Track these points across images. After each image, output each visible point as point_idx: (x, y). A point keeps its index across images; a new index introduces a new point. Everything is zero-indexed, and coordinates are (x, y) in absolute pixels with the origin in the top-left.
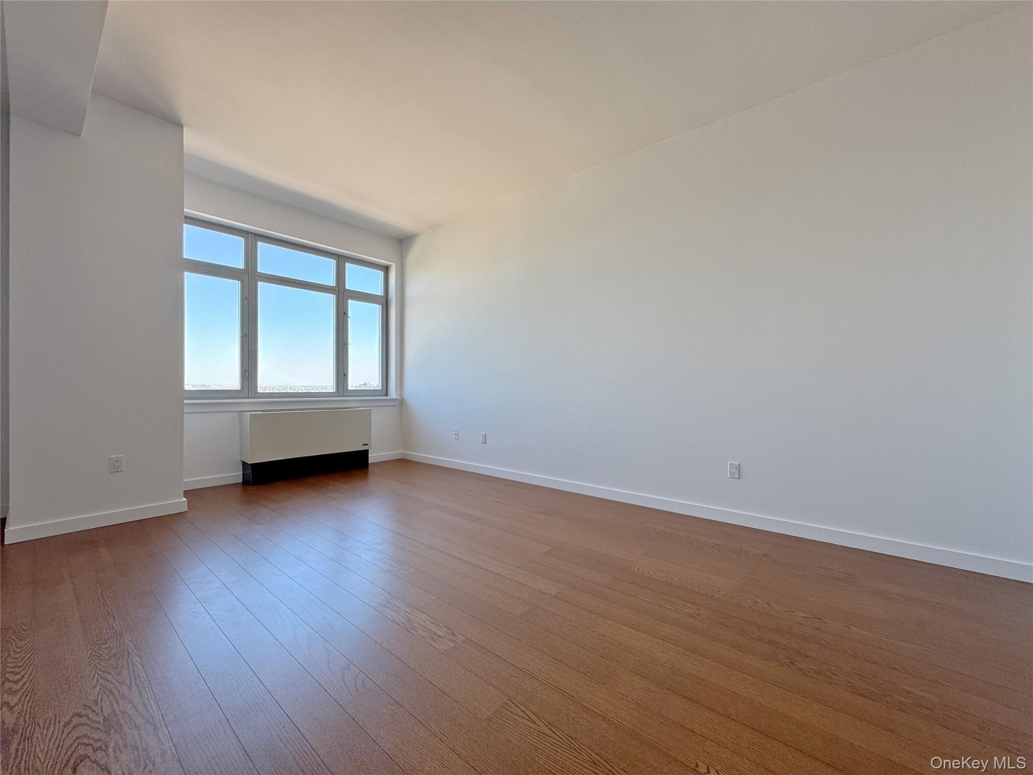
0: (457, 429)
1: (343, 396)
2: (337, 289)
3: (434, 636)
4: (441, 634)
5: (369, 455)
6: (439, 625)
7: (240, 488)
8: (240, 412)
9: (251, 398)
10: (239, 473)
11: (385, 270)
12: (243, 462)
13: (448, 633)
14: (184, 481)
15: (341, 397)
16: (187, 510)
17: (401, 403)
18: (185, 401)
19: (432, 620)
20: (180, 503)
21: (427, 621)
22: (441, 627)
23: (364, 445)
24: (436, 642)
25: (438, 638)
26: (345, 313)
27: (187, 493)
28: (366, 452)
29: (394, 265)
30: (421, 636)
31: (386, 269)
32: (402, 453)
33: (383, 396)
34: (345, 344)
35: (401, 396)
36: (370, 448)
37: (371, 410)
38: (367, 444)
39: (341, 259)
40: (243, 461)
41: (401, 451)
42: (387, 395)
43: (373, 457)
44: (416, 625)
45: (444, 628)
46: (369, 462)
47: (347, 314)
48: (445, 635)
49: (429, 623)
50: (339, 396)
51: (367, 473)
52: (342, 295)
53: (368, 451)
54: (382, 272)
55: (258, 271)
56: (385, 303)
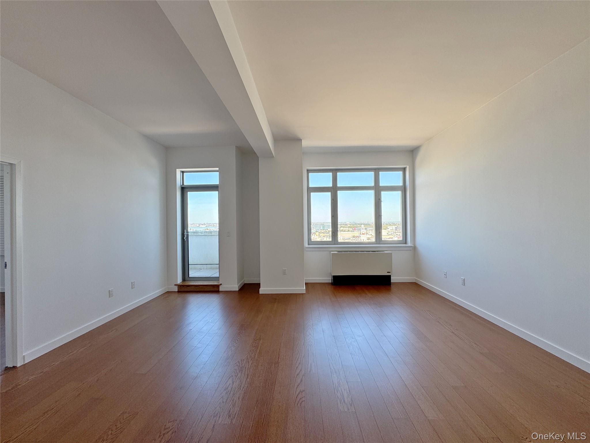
0: (446, 271)
1: (379, 244)
2: (375, 187)
3: (342, 400)
4: (346, 401)
5: (391, 278)
6: (349, 396)
7: (330, 286)
9: (336, 244)
11: (403, 170)
13: (349, 402)
16: (305, 293)
17: (414, 248)
19: (348, 391)
21: (346, 390)
22: (349, 398)
23: (388, 272)
24: (341, 403)
25: (343, 402)
26: (379, 199)
28: (390, 276)
29: (408, 166)
30: (337, 396)
32: (415, 279)
33: (404, 244)
34: (380, 216)
35: (414, 245)
36: (392, 275)
37: (392, 253)
38: (390, 272)
39: (377, 171)
42: (406, 243)
43: (393, 279)
44: (340, 389)
45: (350, 398)
46: (392, 282)
47: (381, 200)
48: (347, 403)
49: (346, 392)
50: (377, 244)
51: (390, 288)
52: (378, 189)
53: (391, 275)
54: (402, 172)
55: (338, 186)
56: (404, 189)
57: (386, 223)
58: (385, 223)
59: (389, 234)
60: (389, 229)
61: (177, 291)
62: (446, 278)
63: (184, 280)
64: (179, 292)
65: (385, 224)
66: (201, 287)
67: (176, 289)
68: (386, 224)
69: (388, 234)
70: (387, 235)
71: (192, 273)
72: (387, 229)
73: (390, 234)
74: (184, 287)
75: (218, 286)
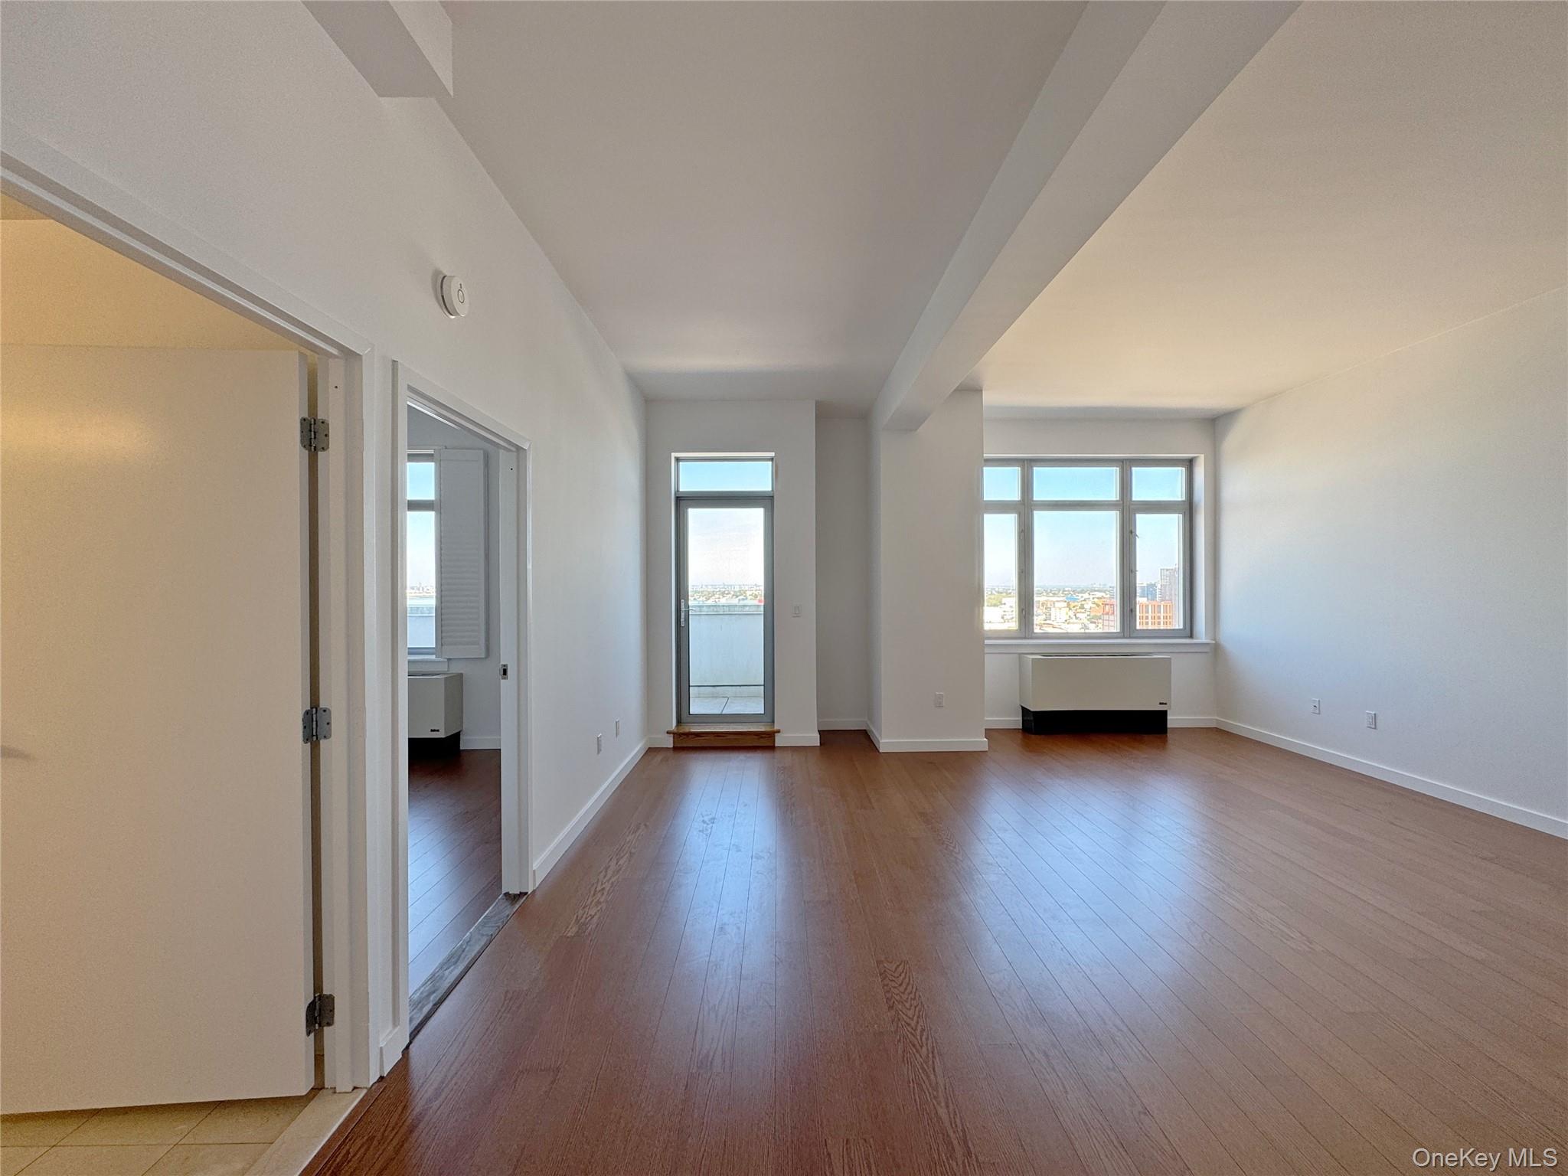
0: (1317, 700)
1: (1130, 637)
2: (1121, 502)
5: (1168, 718)
7: (1020, 736)
8: (1020, 654)
9: (1028, 639)
10: (1017, 719)
12: (1023, 708)
14: (986, 719)
15: (1126, 638)
16: (987, 750)
17: (1216, 650)
18: (986, 642)
20: (981, 742)
23: (1161, 704)
26: (1131, 532)
27: (989, 733)
28: (1165, 713)
29: (1203, 455)
31: (1190, 464)
32: (1217, 720)
33: (1187, 638)
35: (1215, 639)
36: (1170, 709)
37: (1170, 659)
38: (1166, 704)
39: (1126, 466)
40: (1024, 706)
41: (1217, 718)
42: (1191, 636)
43: (1173, 720)
46: (1168, 726)
50: (1124, 637)
51: (1165, 741)
52: (1128, 509)
53: (1166, 711)
54: (1184, 469)
55: (1035, 499)
56: (1188, 509)
57: (997, 590)
58: (994, 589)
59: (1005, 617)
60: (1005, 604)
61: (672, 746)
62: (1319, 714)
63: (679, 722)
64: (676, 749)
65: (994, 592)
66: (729, 737)
67: (669, 742)
68: (998, 592)
69: (1003, 618)
70: (1002, 620)
71: (696, 708)
72: (1002, 604)
73: (1009, 617)
74: (688, 736)
75: (771, 735)
